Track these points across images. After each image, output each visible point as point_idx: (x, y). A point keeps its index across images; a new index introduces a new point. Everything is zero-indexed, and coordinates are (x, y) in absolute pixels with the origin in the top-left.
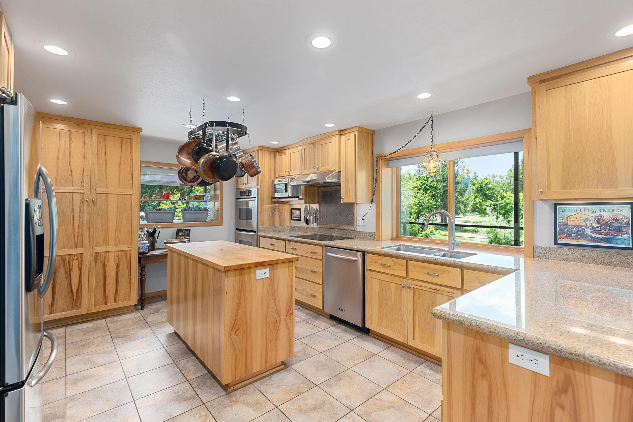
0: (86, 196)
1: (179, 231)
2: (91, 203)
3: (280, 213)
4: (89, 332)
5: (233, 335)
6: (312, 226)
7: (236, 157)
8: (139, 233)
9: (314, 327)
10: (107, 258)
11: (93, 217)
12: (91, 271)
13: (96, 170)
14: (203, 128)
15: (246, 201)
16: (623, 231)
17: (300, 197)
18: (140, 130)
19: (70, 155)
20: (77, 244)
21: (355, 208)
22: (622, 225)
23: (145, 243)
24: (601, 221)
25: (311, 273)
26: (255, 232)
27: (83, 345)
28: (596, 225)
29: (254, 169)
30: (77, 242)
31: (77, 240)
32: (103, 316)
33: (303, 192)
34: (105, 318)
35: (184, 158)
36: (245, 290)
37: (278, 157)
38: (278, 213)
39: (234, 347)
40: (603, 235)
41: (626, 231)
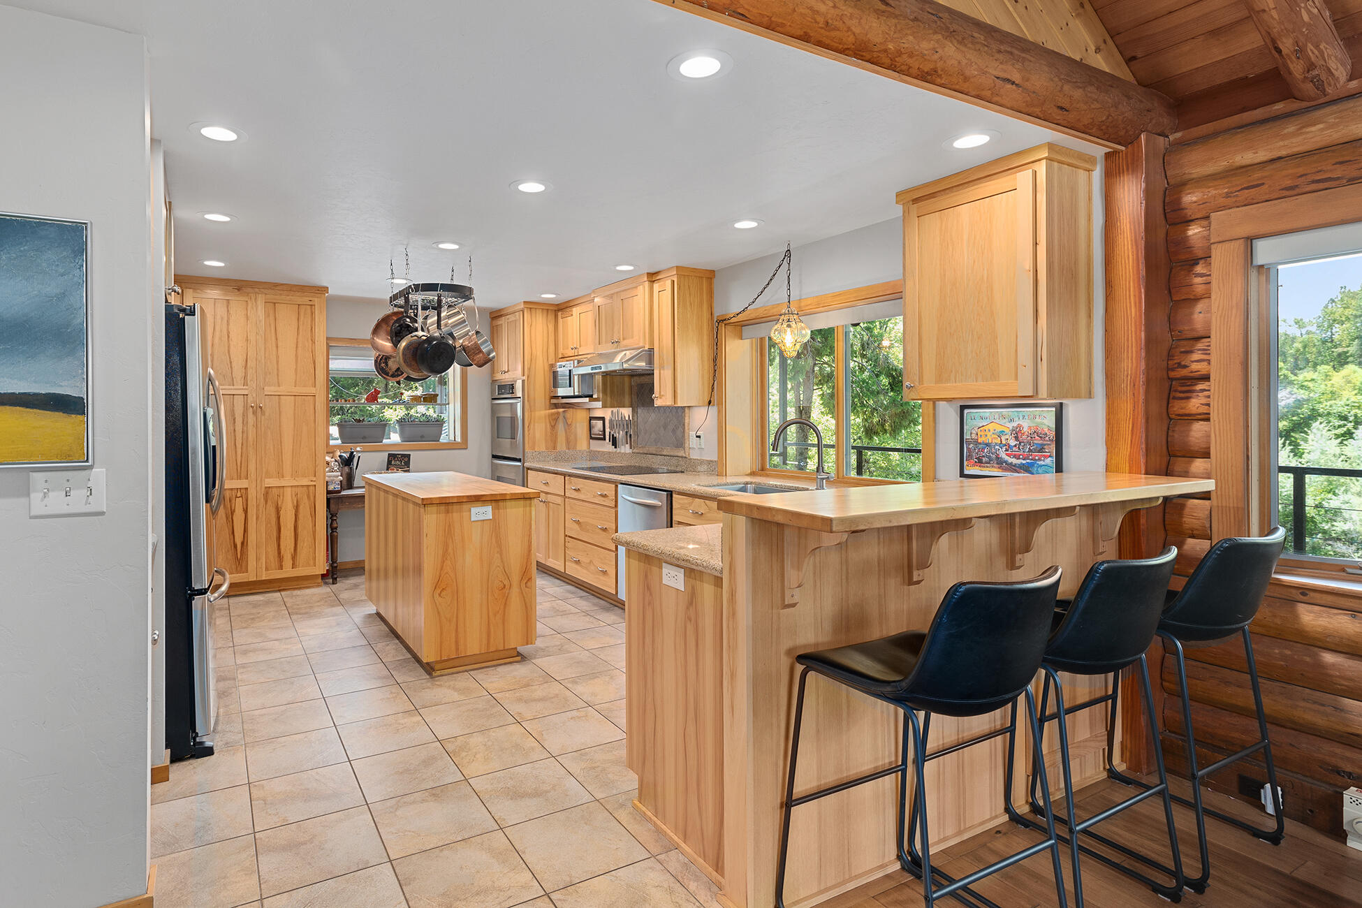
0: (250, 399)
1: (392, 457)
2: (258, 410)
3: (568, 426)
4: (260, 605)
5: (436, 596)
6: (623, 451)
7: (454, 338)
8: (328, 459)
9: (594, 620)
10: (281, 497)
11: (261, 431)
12: (260, 516)
13: (263, 357)
14: (405, 293)
15: (511, 404)
16: (1046, 452)
17: (595, 396)
18: (326, 289)
19: (228, 337)
20: (240, 473)
21: (687, 415)
22: (1045, 443)
23: (336, 477)
24: (1019, 435)
25: (601, 532)
26: (519, 460)
27: (253, 619)
28: (1013, 442)
29: (481, 355)
30: (241, 470)
31: (241, 467)
32: (278, 589)
33: (598, 387)
34: (280, 591)
35: (382, 340)
36: (454, 534)
37: (560, 320)
38: (564, 426)
39: (439, 613)
40: (1021, 459)
41: (1049, 452)
